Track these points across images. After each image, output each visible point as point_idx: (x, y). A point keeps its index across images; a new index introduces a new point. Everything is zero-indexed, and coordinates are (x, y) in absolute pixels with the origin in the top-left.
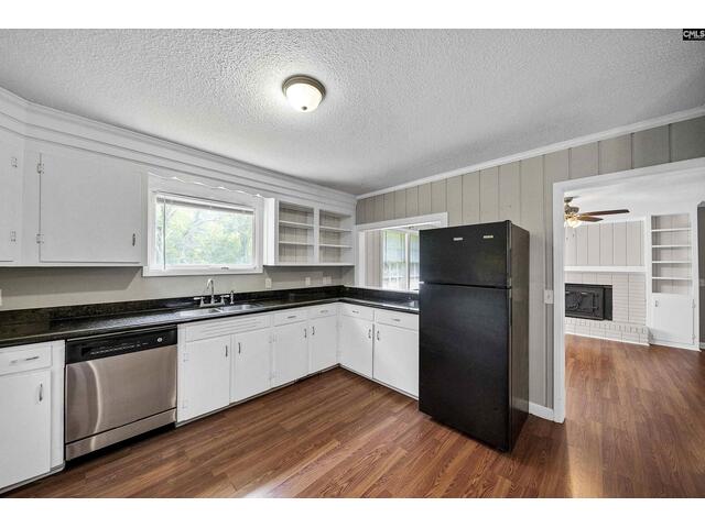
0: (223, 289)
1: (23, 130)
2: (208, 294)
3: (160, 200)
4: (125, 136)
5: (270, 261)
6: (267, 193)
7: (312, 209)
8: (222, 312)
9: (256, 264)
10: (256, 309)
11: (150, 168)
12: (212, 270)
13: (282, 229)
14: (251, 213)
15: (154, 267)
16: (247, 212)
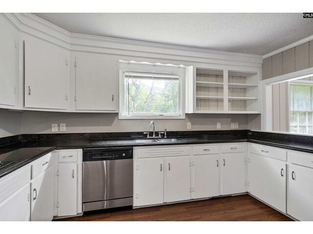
0: (160, 128)
1: (69, 47)
2: (151, 130)
3: (126, 76)
4: (114, 42)
5: (190, 110)
6: (187, 63)
7: (222, 71)
8: (158, 142)
9: (181, 113)
10: (180, 141)
11: (119, 57)
12: (153, 116)
13: (199, 88)
14: (177, 79)
15: (124, 114)
16: (174, 79)
